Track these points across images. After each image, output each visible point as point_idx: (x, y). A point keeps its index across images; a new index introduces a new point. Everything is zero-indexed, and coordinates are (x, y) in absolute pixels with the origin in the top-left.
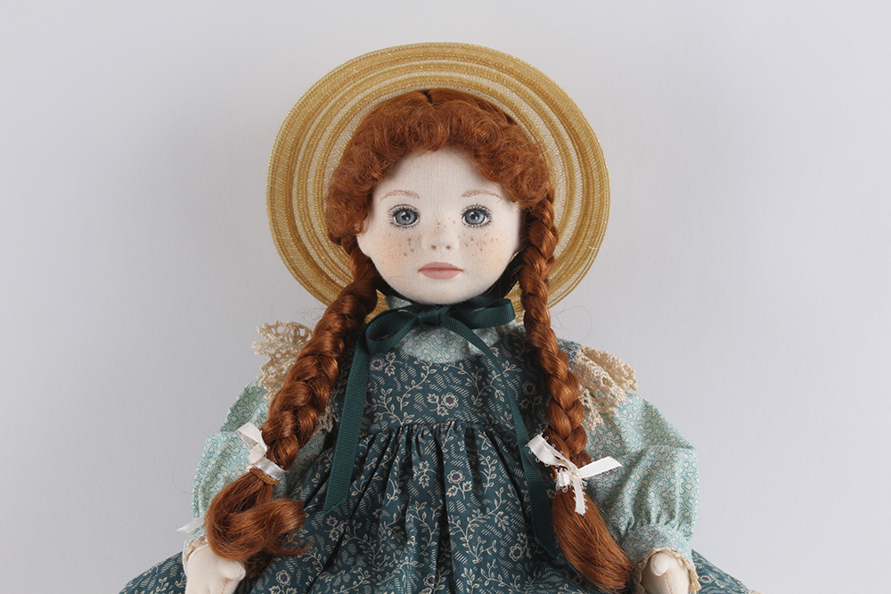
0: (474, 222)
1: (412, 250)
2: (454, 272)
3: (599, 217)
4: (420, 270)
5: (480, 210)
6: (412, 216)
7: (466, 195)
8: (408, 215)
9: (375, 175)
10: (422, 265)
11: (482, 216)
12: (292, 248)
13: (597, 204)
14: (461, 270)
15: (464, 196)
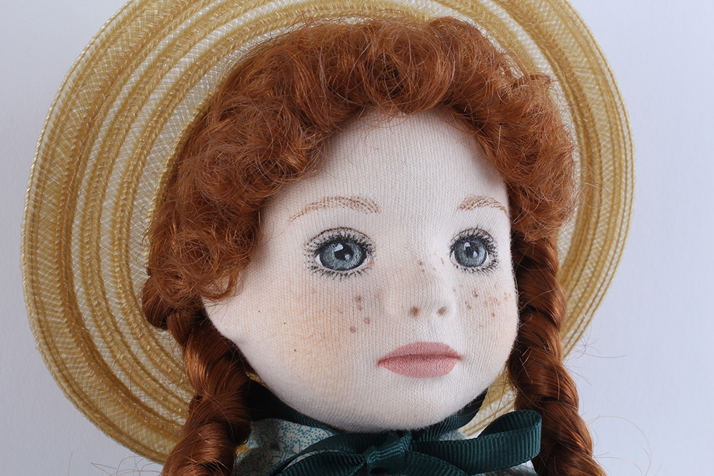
0: (470, 261)
1: (367, 321)
2: (448, 362)
4: (382, 361)
5: (480, 239)
6: (357, 253)
7: (466, 206)
8: (348, 250)
10: (388, 348)
11: (482, 251)
14: (459, 358)
15: (462, 207)
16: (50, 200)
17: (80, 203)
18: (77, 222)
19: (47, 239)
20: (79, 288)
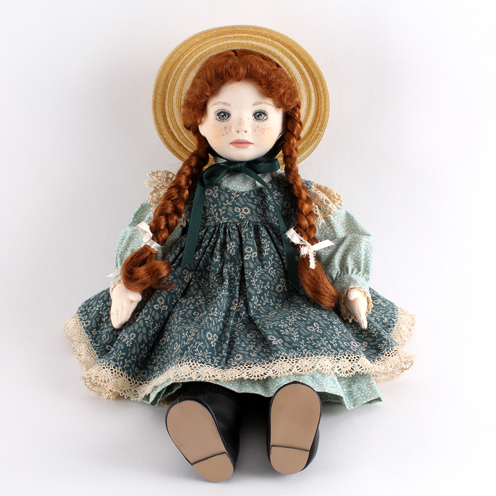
0: (259, 118)
1: (227, 133)
2: (249, 145)
3: (324, 116)
4: (231, 143)
5: (262, 112)
6: (227, 116)
7: (255, 104)
8: (225, 115)
9: (208, 94)
10: (232, 141)
11: (263, 116)
12: (165, 132)
13: (323, 109)
14: (252, 144)
15: (254, 105)
16: (159, 97)
17: (167, 97)
18: (166, 102)
19: (159, 107)
20: (168, 119)
